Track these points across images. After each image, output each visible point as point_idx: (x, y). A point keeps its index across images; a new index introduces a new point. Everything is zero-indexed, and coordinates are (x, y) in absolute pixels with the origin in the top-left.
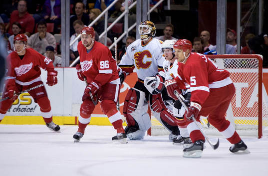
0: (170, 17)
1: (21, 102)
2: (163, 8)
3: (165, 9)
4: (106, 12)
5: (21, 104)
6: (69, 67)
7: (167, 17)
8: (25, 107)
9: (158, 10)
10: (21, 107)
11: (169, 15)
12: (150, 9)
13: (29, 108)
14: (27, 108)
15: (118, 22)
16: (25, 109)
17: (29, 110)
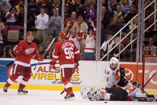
0: (156, 35)
1: (73, 79)
2: (152, 30)
3: (153, 30)
4: (121, 31)
5: (73, 80)
6: (99, 61)
7: (154, 35)
8: (75, 81)
9: (149, 31)
10: (74, 82)
11: (155, 34)
12: (145, 30)
13: (78, 83)
14: (77, 82)
15: (127, 37)
16: (75, 83)
17: (77, 83)
